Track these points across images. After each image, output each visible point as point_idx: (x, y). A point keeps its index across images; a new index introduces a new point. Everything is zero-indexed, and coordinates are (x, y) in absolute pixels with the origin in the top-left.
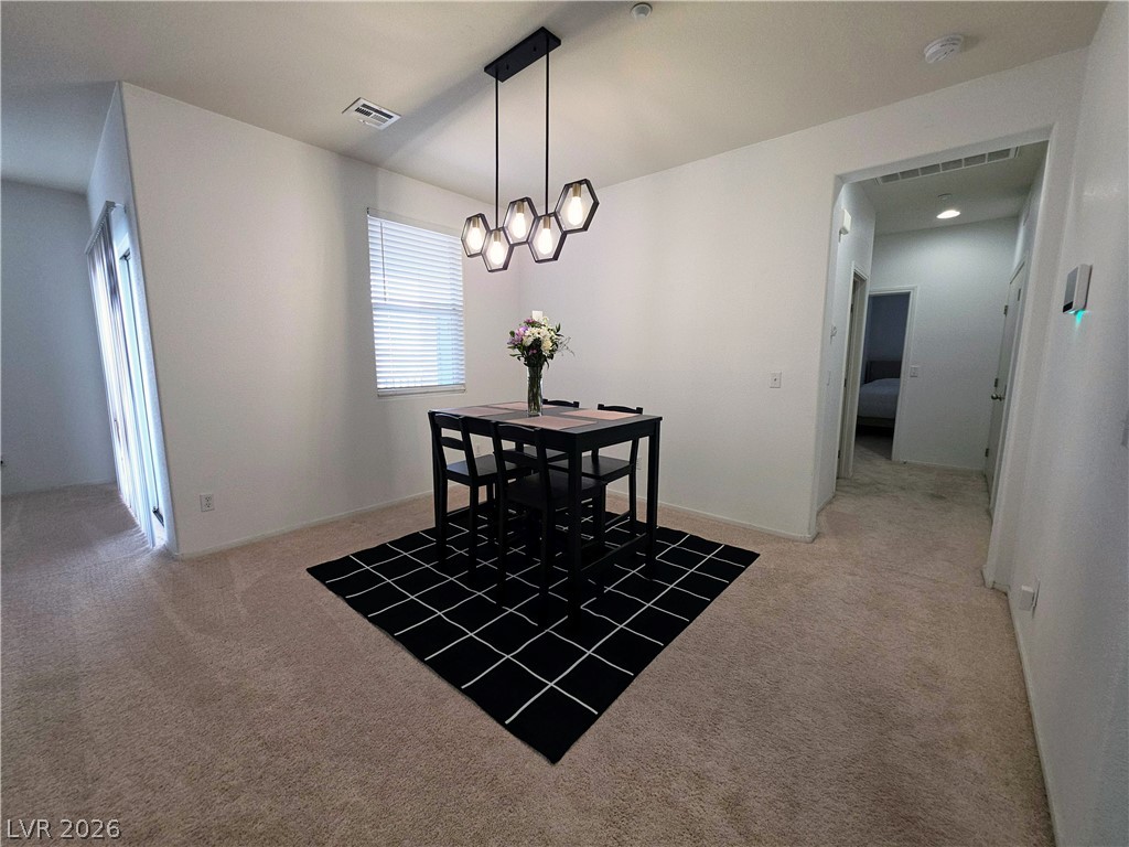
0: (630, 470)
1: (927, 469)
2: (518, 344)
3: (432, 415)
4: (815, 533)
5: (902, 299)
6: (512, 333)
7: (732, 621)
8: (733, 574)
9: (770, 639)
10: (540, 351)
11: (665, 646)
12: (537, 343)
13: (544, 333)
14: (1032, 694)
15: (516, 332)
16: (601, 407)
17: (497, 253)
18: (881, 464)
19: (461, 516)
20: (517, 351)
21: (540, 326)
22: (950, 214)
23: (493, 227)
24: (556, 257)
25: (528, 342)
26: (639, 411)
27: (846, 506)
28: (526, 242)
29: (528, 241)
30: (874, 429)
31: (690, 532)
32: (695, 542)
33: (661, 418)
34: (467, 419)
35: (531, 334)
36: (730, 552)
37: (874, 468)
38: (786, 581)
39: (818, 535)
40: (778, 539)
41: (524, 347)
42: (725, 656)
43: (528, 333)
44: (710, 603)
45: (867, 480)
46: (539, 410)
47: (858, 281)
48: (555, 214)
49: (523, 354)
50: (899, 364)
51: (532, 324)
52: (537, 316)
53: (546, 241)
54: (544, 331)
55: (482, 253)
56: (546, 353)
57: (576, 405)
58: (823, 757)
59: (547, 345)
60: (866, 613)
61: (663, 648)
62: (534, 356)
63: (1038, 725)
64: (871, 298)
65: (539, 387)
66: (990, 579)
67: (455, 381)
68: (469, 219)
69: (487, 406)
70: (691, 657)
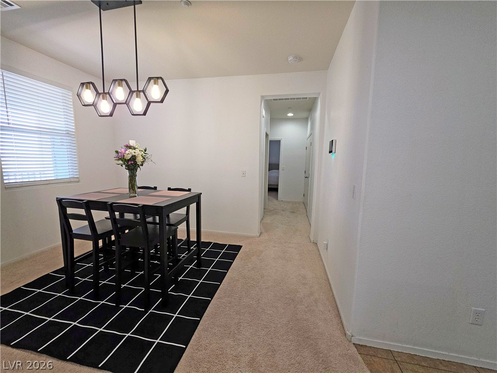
0: (187, 219)
1: (289, 202)
2: (121, 158)
3: (60, 201)
4: (260, 232)
5: (279, 142)
6: (117, 152)
7: (237, 278)
8: (234, 257)
9: (252, 282)
10: (135, 163)
11: (212, 299)
12: (134, 158)
13: (138, 153)
14: (329, 277)
15: (120, 151)
16: (169, 189)
17: (105, 107)
18: (275, 201)
19: (86, 258)
20: (121, 162)
21: (135, 149)
22: (290, 115)
23: (101, 91)
24: (145, 114)
25: (128, 157)
26: (189, 190)
27: (268, 220)
28: (125, 103)
29: (127, 103)
30: (273, 189)
31: (213, 241)
32: (217, 246)
33: (201, 194)
34: (89, 202)
35: (129, 153)
36: (231, 247)
37: (273, 204)
38: (254, 255)
39: (261, 234)
40: (248, 238)
41: (125, 160)
42: (237, 295)
43: (127, 152)
44: (227, 272)
45: (272, 209)
46: (136, 193)
47: (267, 135)
48: (143, 91)
49: (124, 164)
50: (278, 165)
51: (129, 147)
52: (132, 143)
53: (138, 105)
54: (137, 151)
55: (94, 105)
56: (139, 163)
57: (155, 188)
58: (279, 326)
59: (139, 159)
60: (281, 261)
61: (211, 300)
62: (132, 165)
63: (332, 286)
64: (270, 141)
65: (135, 181)
66: (312, 240)
67: (71, 176)
68: (83, 84)
69: (99, 192)
70: (223, 301)
